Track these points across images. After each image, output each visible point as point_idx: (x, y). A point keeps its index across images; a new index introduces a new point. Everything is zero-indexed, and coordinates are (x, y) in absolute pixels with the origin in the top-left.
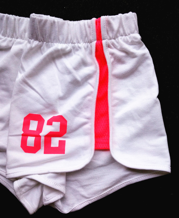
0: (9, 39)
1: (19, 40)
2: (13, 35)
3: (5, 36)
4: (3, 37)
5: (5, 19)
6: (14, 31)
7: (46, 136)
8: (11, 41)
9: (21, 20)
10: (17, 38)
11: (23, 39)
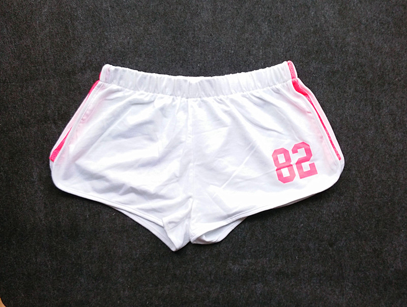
0: (151, 94)
1: (160, 95)
2: (155, 91)
3: (147, 92)
4: (145, 93)
5: (148, 78)
6: (156, 86)
7: (297, 163)
8: (153, 96)
9: (162, 78)
10: (158, 93)
11: (164, 94)
